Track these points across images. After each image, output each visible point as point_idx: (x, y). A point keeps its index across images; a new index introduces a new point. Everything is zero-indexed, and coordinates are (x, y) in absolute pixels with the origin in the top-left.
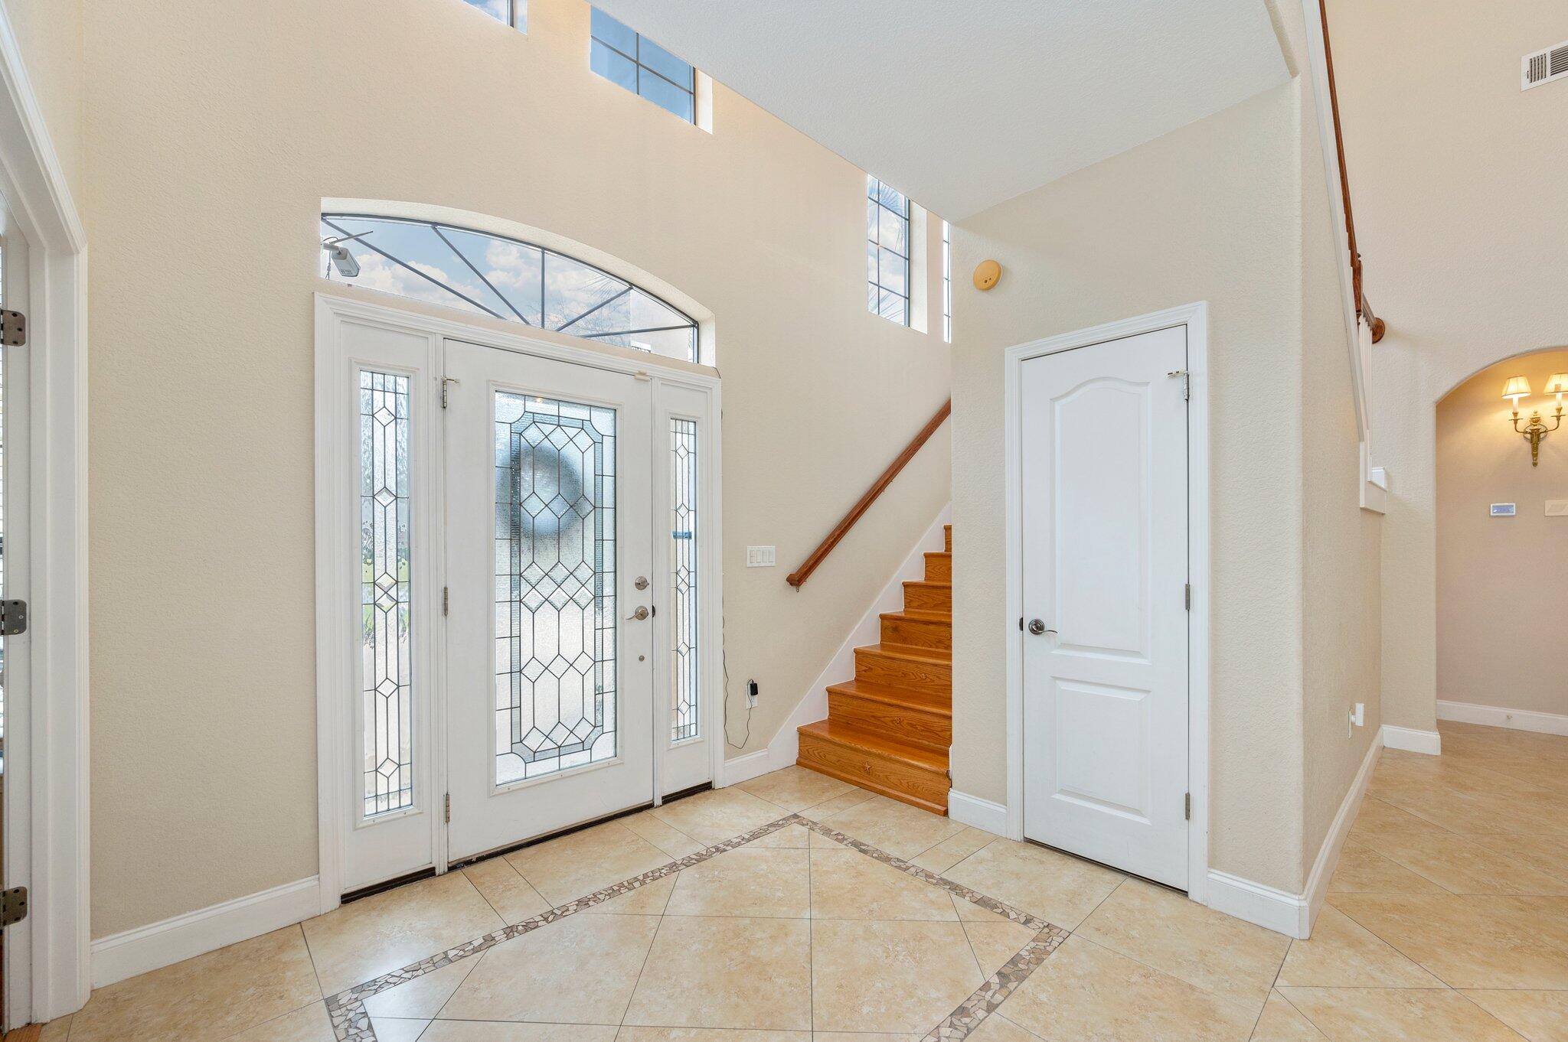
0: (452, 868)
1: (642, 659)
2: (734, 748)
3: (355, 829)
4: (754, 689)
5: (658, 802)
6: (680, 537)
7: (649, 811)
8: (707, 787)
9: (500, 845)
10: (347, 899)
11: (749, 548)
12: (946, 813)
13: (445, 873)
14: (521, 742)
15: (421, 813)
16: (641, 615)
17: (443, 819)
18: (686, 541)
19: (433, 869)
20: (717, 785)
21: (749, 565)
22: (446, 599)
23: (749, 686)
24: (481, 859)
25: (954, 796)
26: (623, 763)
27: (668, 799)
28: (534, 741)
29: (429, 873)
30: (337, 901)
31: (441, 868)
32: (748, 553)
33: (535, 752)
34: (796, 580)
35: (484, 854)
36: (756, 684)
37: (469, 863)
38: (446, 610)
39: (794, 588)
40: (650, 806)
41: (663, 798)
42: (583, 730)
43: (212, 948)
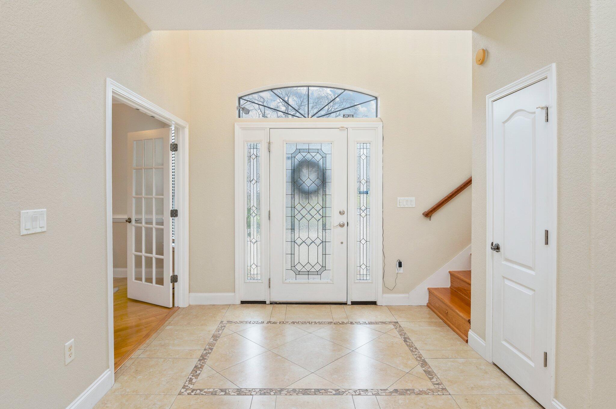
0: (271, 303)
1: (342, 243)
2: (387, 289)
3: (245, 283)
4: (400, 265)
5: (349, 303)
6: (362, 193)
7: (345, 306)
8: (374, 303)
9: (287, 301)
10: (243, 302)
11: (399, 198)
12: (467, 341)
13: (269, 304)
14: (294, 267)
15: (262, 283)
16: (342, 226)
17: (268, 287)
18: (365, 195)
19: (265, 302)
20: (378, 303)
21: (398, 206)
22: (269, 214)
23: (398, 263)
24: (280, 303)
25: (471, 333)
26: (333, 283)
27: (354, 303)
28: (299, 267)
29: (264, 303)
30: (240, 302)
31: (268, 302)
32: (398, 201)
33: (299, 271)
34: (428, 214)
35: (281, 302)
36: (401, 262)
37: (276, 303)
38: (269, 218)
39: (428, 219)
40: (345, 304)
41: (351, 302)
42: (318, 268)
43: (211, 304)
